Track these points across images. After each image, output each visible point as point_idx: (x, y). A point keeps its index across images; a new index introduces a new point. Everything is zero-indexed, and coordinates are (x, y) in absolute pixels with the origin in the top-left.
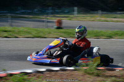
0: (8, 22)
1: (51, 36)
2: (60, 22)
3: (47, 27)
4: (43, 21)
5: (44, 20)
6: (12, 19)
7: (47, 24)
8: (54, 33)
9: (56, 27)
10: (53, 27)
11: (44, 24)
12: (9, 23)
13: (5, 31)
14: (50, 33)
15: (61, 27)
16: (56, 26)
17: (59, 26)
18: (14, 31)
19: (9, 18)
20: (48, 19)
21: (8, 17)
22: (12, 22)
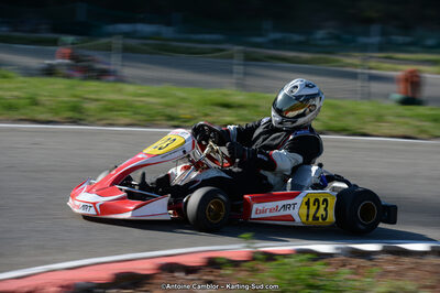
0: (231, 72)
1: (385, 128)
2: (415, 79)
3: (368, 96)
4: (354, 76)
5: (359, 71)
6: (244, 65)
7: (366, 84)
8: (397, 120)
9: (398, 96)
10: (386, 96)
11: (357, 85)
12: (235, 76)
13: (227, 106)
14: (379, 118)
15: (418, 96)
16: (399, 93)
17: (410, 95)
18: (256, 106)
19: (235, 61)
20: (370, 68)
21: (231, 57)
22: (246, 74)
